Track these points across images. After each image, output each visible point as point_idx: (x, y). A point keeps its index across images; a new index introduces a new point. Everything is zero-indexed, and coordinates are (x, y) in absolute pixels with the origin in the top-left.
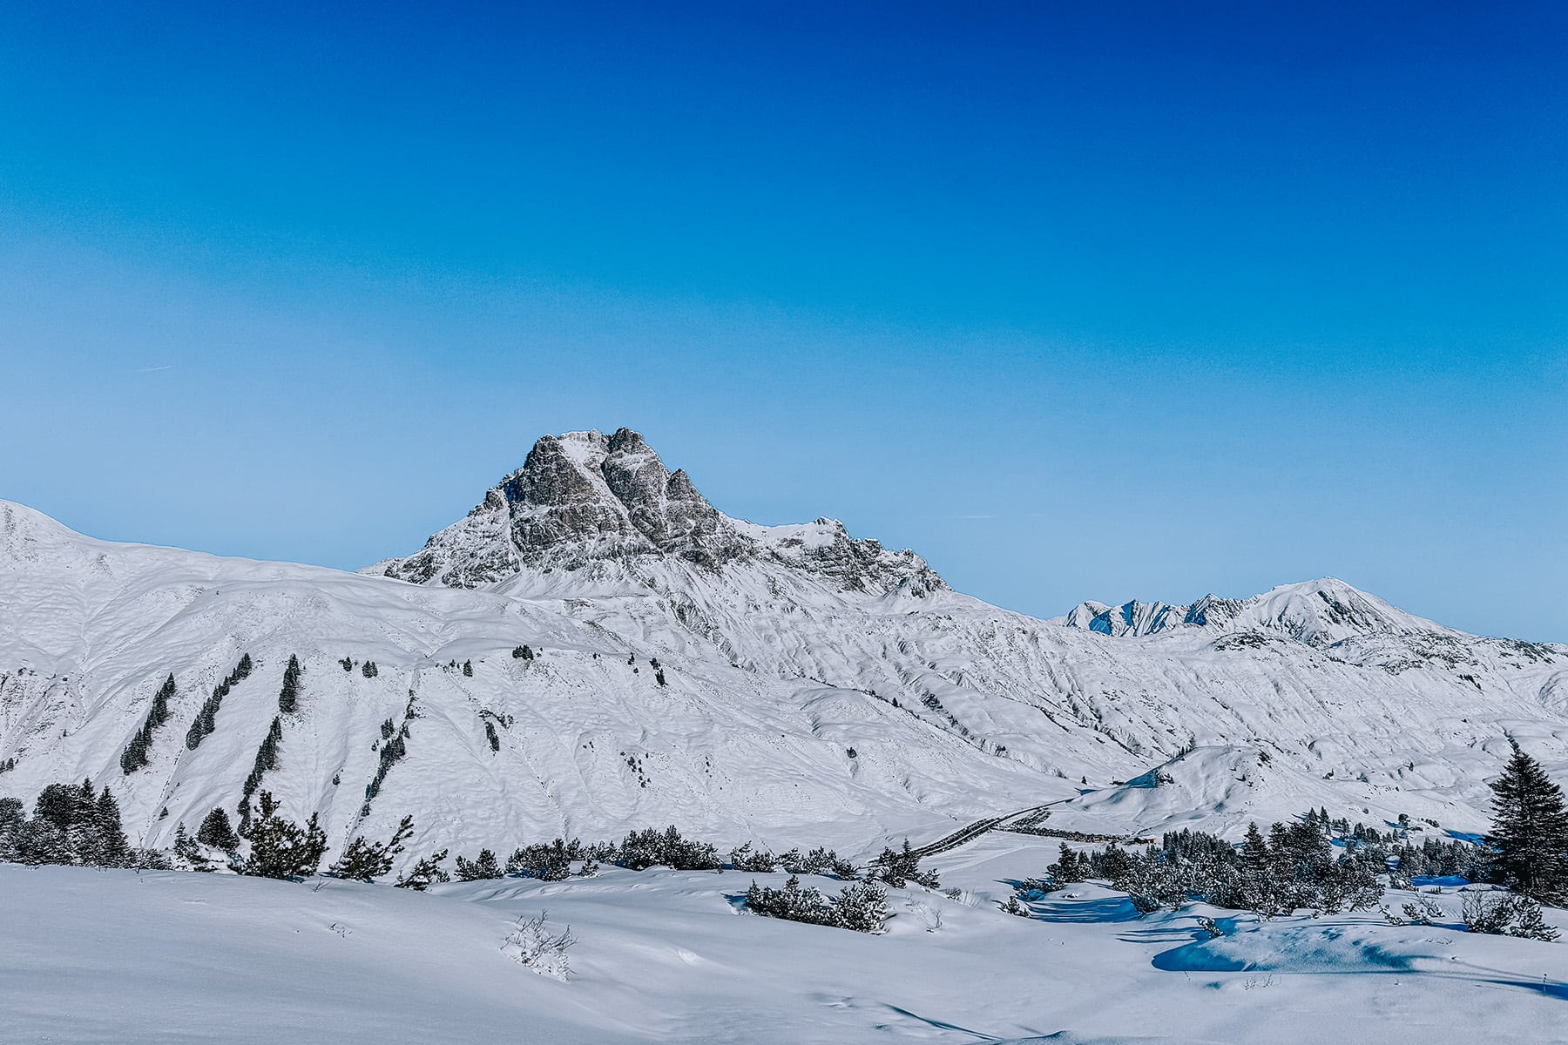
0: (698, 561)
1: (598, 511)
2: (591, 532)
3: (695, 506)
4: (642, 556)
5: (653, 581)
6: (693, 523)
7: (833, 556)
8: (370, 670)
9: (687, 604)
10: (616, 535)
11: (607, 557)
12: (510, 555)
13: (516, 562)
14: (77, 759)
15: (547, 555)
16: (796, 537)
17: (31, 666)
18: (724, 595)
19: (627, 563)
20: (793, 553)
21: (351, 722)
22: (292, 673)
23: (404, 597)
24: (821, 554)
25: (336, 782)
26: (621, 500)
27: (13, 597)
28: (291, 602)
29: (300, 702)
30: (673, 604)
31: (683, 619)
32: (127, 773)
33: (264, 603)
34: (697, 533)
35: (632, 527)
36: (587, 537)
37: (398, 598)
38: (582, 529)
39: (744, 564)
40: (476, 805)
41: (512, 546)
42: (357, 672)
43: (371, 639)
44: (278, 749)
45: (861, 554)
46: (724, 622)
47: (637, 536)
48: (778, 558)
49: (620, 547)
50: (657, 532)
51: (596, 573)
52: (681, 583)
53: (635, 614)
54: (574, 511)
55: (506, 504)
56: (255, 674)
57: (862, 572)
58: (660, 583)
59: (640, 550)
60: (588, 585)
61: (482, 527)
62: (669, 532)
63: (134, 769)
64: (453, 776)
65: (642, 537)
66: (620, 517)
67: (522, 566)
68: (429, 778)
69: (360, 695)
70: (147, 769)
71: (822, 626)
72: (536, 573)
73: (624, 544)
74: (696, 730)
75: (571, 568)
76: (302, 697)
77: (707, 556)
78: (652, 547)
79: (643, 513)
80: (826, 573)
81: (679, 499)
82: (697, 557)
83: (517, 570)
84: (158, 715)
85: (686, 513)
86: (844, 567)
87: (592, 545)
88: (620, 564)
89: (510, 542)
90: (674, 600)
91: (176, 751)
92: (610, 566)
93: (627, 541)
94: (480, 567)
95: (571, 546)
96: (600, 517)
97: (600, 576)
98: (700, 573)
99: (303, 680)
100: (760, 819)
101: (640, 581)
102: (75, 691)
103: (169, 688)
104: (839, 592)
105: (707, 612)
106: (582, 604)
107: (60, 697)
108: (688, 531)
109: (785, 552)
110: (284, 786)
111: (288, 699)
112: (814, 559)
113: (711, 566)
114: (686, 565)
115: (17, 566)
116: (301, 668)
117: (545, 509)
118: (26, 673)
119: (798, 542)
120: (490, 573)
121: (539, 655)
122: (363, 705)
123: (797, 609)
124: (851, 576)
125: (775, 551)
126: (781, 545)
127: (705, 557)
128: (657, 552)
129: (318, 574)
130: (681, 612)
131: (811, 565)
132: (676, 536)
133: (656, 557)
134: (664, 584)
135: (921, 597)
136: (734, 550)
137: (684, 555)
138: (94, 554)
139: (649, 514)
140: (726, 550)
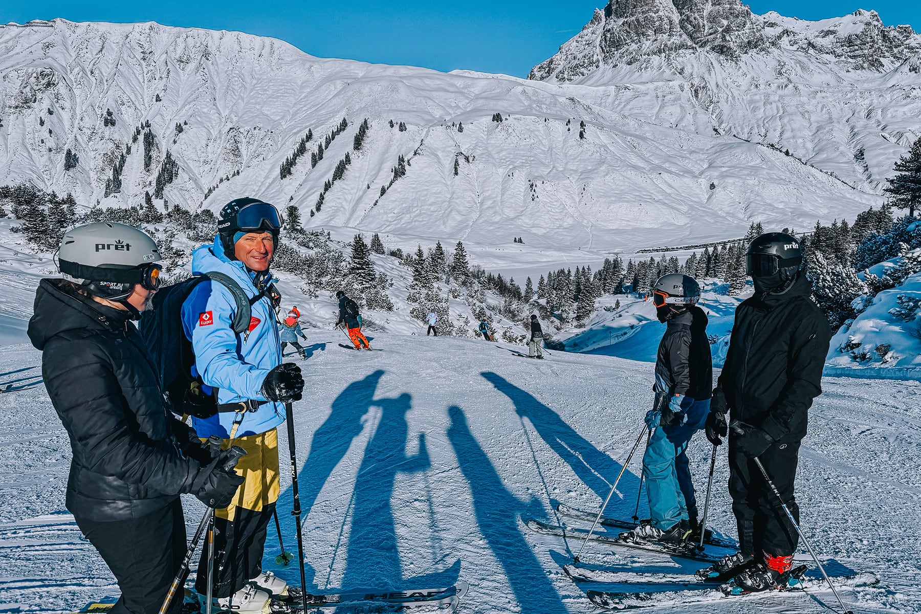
0: (722, 53)
1: (655, 20)
2: (649, 35)
3: (730, 9)
4: (680, 51)
5: (682, 69)
6: (725, 22)
7: (858, 42)
8: (402, 128)
9: (702, 85)
10: (665, 36)
11: (655, 54)
12: (595, 56)
13: (598, 61)
14: (267, 171)
15: (617, 54)
16: (831, 29)
17: (260, 126)
18: (734, 78)
19: (668, 58)
20: (827, 42)
21: (386, 156)
22: (364, 128)
23: (458, 85)
24: (849, 42)
25: (368, 188)
26: (678, 9)
27: (266, 90)
28: (380, 88)
29: (364, 145)
30: (693, 85)
31: (697, 96)
32: (282, 179)
33: (366, 90)
34: (728, 30)
35: (679, 29)
36: (645, 39)
37: (454, 85)
38: (643, 34)
39: (764, 52)
40: (432, 204)
41: (598, 50)
42: (397, 127)
43: (415, 109)
44: (347, 169)
45: (889, 39)
46: (725, 98)
47: (681, 36)
48: (814, 47)
49: (666, 45)
50: (695, 32)
51: (644, 66)
52: (704, 70)
53: (660, 94)
54: (638, 20)
55: (604, 19)
56: (348, 129)
57: (886, 54)
58: (687, 71)
59: (683, 46)
60: (637, 74)
61: (586, 38)
62: (706, 31)
63: (285, 176)
64: (426, 188)
65: (685, 36)
66: (671, 22)
67: (601, 64)
68: (414, 188)
69: (395, 141)
70: (291, 177)
71: (804, 99)
72: (608, 67)
73: (669, 43)
74: (590, 168)
75: (630, 63)
76: (366, 143)
77: (730, 48)
78: (689, 43)
79: (688, 18)
80: (850, 57)
81: (719, 4)
82: (722, 50)
83: (597, 67)
84: (302, 150)
85: (721, 16)
86: (866, 51)
87: (647, 45)
88: (663, 58)
89: (598, 47)
90: (694, 83)
91: (307, 169)
92: (655, 59)
93: (672, 41)
94: (577, 66)
95: (634, 46)
96: (657, 23)
97: (646, 68)
98: (722, 62)
99: (369, 133)
100: (602, 223)
101: (673, 70)
102: (276, 138)
103: (309, 137)
104: (848, 71)
105: (715, 91)
106: (626, 88)
107: (266, 141)
108: (720, 30)
109: (820, 42)
110: (344, 189)
111: (358, 142)
112: (842, 46)
113: (732, 56)
114: (713, 56)
115: (272, 74)
116: (369, 126)
117: (621, 21)
118: (257, 129)
119: (833, 32)
120: (582, 70)
121: (506, 119)
122: (395, 147)
123: (790, 86)
124: (870, 58)
125: (812, 42)
126: (818, 36)
127: (728, 49)
128: (693, 48)
129: (417, 72)
130: (696, 91)
131: (839, 51)
132: (711, 34)
133: (691, 51)
134: (690, 71)
135: (916, 73)
136: (756, 42)
137: (713, 49)
138: (307, 65)
139: (692, 19)
140: (749, 42)
